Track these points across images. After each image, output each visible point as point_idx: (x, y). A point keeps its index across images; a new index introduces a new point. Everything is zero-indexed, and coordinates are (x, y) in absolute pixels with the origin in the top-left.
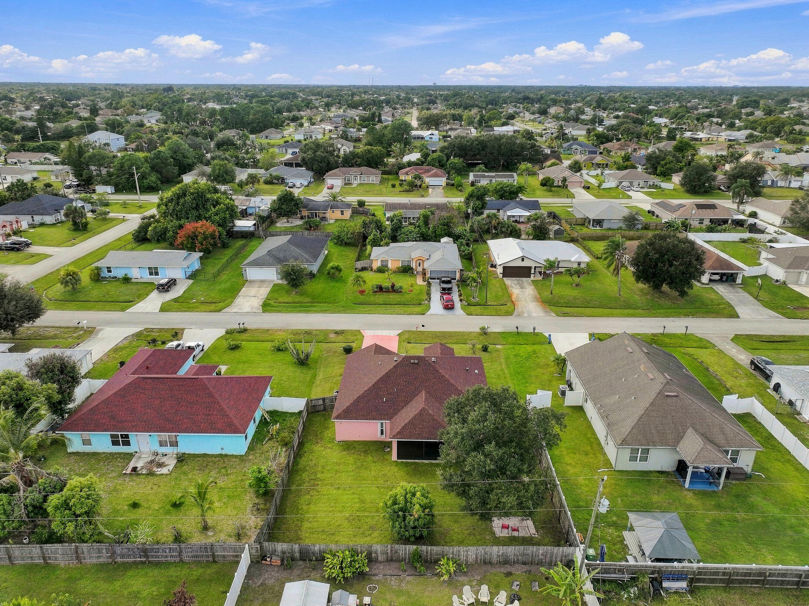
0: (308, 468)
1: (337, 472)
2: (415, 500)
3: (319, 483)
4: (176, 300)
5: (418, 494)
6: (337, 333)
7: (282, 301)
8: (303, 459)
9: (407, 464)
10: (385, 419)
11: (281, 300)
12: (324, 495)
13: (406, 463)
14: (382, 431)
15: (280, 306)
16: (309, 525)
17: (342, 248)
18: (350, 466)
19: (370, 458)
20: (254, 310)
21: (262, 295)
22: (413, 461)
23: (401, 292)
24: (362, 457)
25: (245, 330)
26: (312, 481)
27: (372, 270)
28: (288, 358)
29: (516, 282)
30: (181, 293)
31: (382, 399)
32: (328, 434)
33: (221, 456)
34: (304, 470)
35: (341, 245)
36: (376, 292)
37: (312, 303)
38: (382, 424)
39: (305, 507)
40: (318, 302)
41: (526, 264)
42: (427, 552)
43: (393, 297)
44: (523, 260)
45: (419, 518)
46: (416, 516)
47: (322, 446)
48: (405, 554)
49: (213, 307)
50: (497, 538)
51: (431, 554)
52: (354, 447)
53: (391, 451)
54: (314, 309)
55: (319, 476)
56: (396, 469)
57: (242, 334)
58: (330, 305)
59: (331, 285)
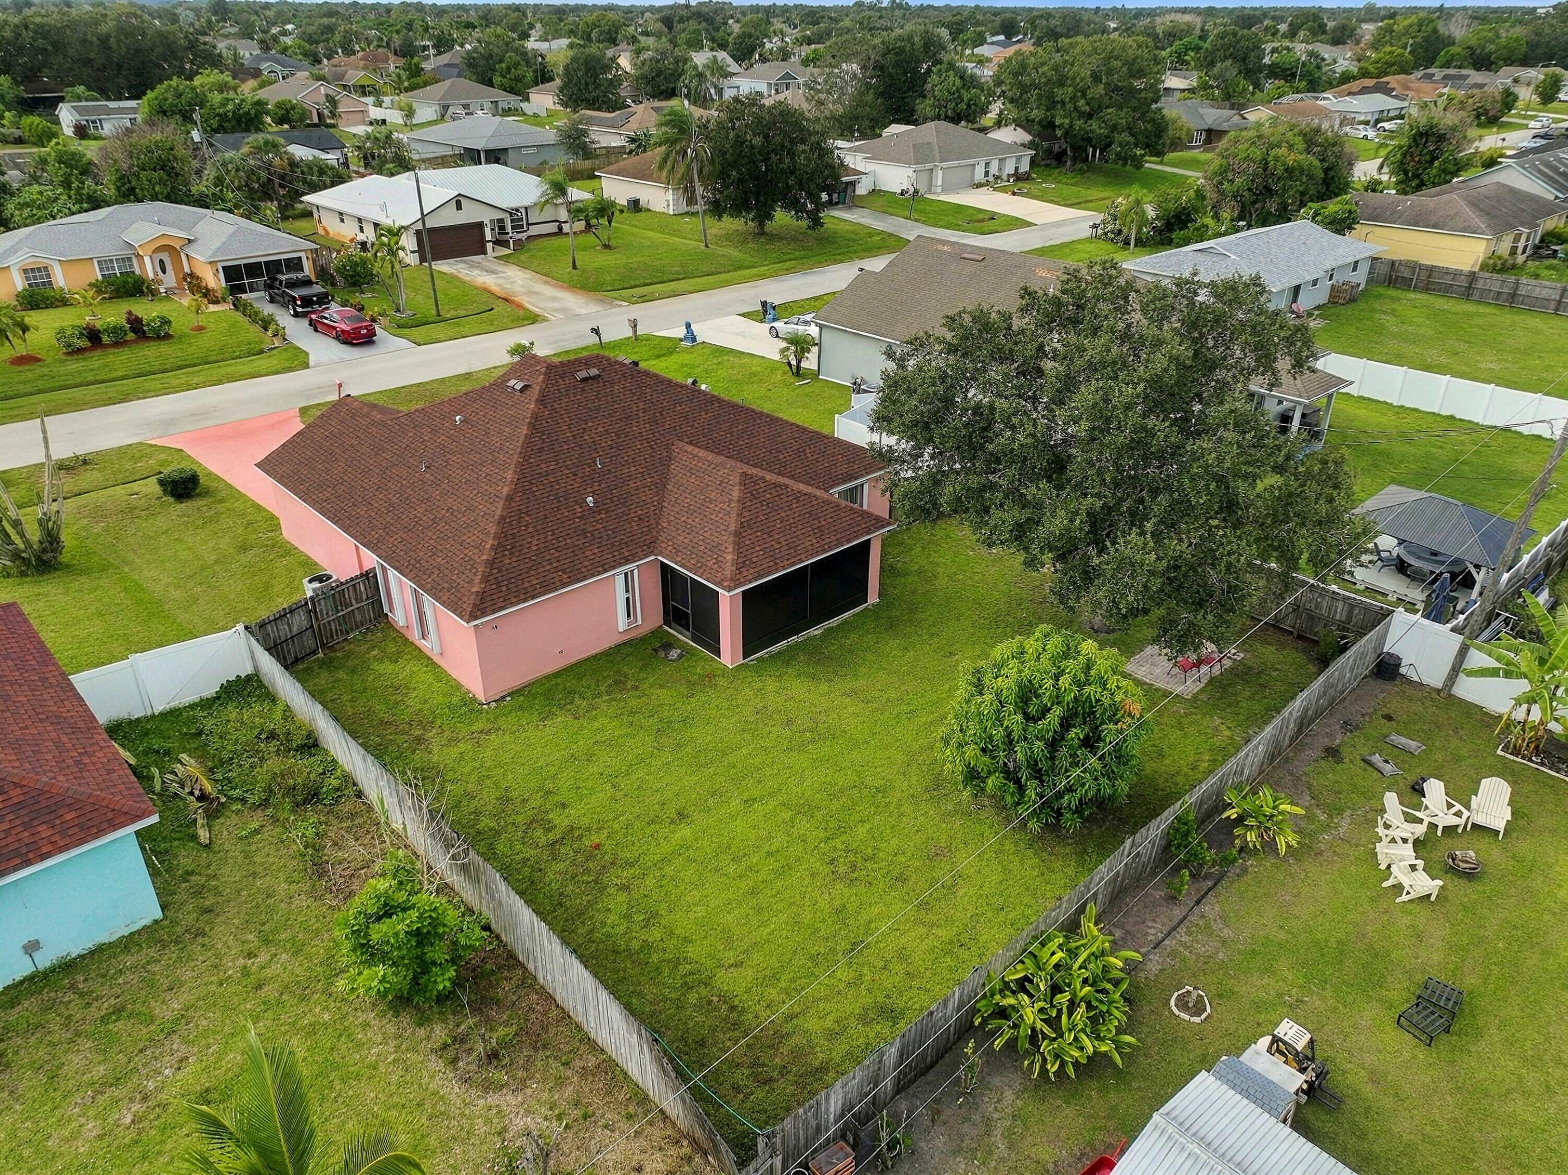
0: (489, 823)
3: (594, 839)
5: (1091, 648)
10: (636, 557)
14: (628, 603)
19: (661, 692)
22: (784, 643)
23: (168, 337)
24: (632, 702)
26: (565, 849)
29: (463, 265)
31: (581, 503)
32: (423, 703)
38: (626, 576)
41: (468, 216)
44: (459, 206)
47: (452, 740)
55: (562, 821)
56: (771, 684)
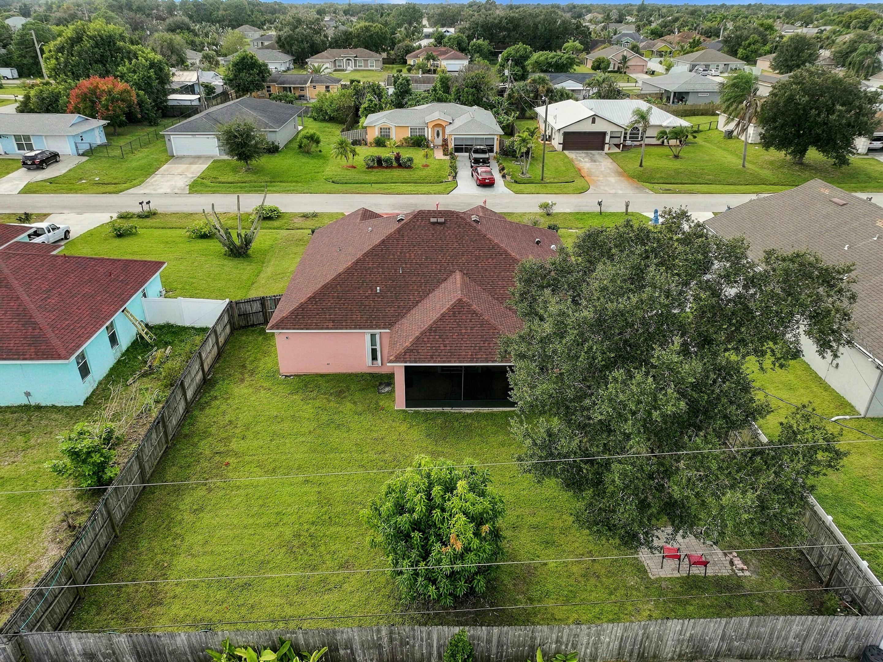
0: (213, 430)
1: (274, 436)
2: (454, 503)
3: (232, 460)
4: (51, 181)
5: (461, 486)
6: (305, 216)
7: (223, 180)
8: (207, 411)
9: (427, 417)
10: (378, 327)
11: (221, 179)
12: (238, 487)
13: (425, 414)
14: (374, 351)
15: (219, 187)
16: (191, 563)
17: (324, 124)
18: (306, 424)
19: (349, 405)
20: (176, 191)
21: (193, 173)
22: (440, 409)
23: (409, 167)
24: (332, 404)
25: (151, 215)
26: (217, 458)
27: (366, 144)
28: (215, 246)
29: (583, 155)
30: (64, 171)
31: (373, 289)
32: (265, 364)
33: (26, 409)
34: (206, 434)
35: (324, 120)
36: (372, 167)
37: (271, 182)
38: (373, 336)
39: (188, 517)
40: (281, 182)
42: (489, 641)
43: (397, 173)
44: (594, 122)
45: (467, 550)
46: (459, 547)
47: (251, 385)
48: (430, 646)
49: (111, 188)
50: (653, 582)
51: (500, 644)
52: (318, 386)
53: (393, 391)
54: (274, 189)
55: (234, 445)
56: (403, 427)
57: (147, 220)
58: (300, 184)
59: (303, 160)
